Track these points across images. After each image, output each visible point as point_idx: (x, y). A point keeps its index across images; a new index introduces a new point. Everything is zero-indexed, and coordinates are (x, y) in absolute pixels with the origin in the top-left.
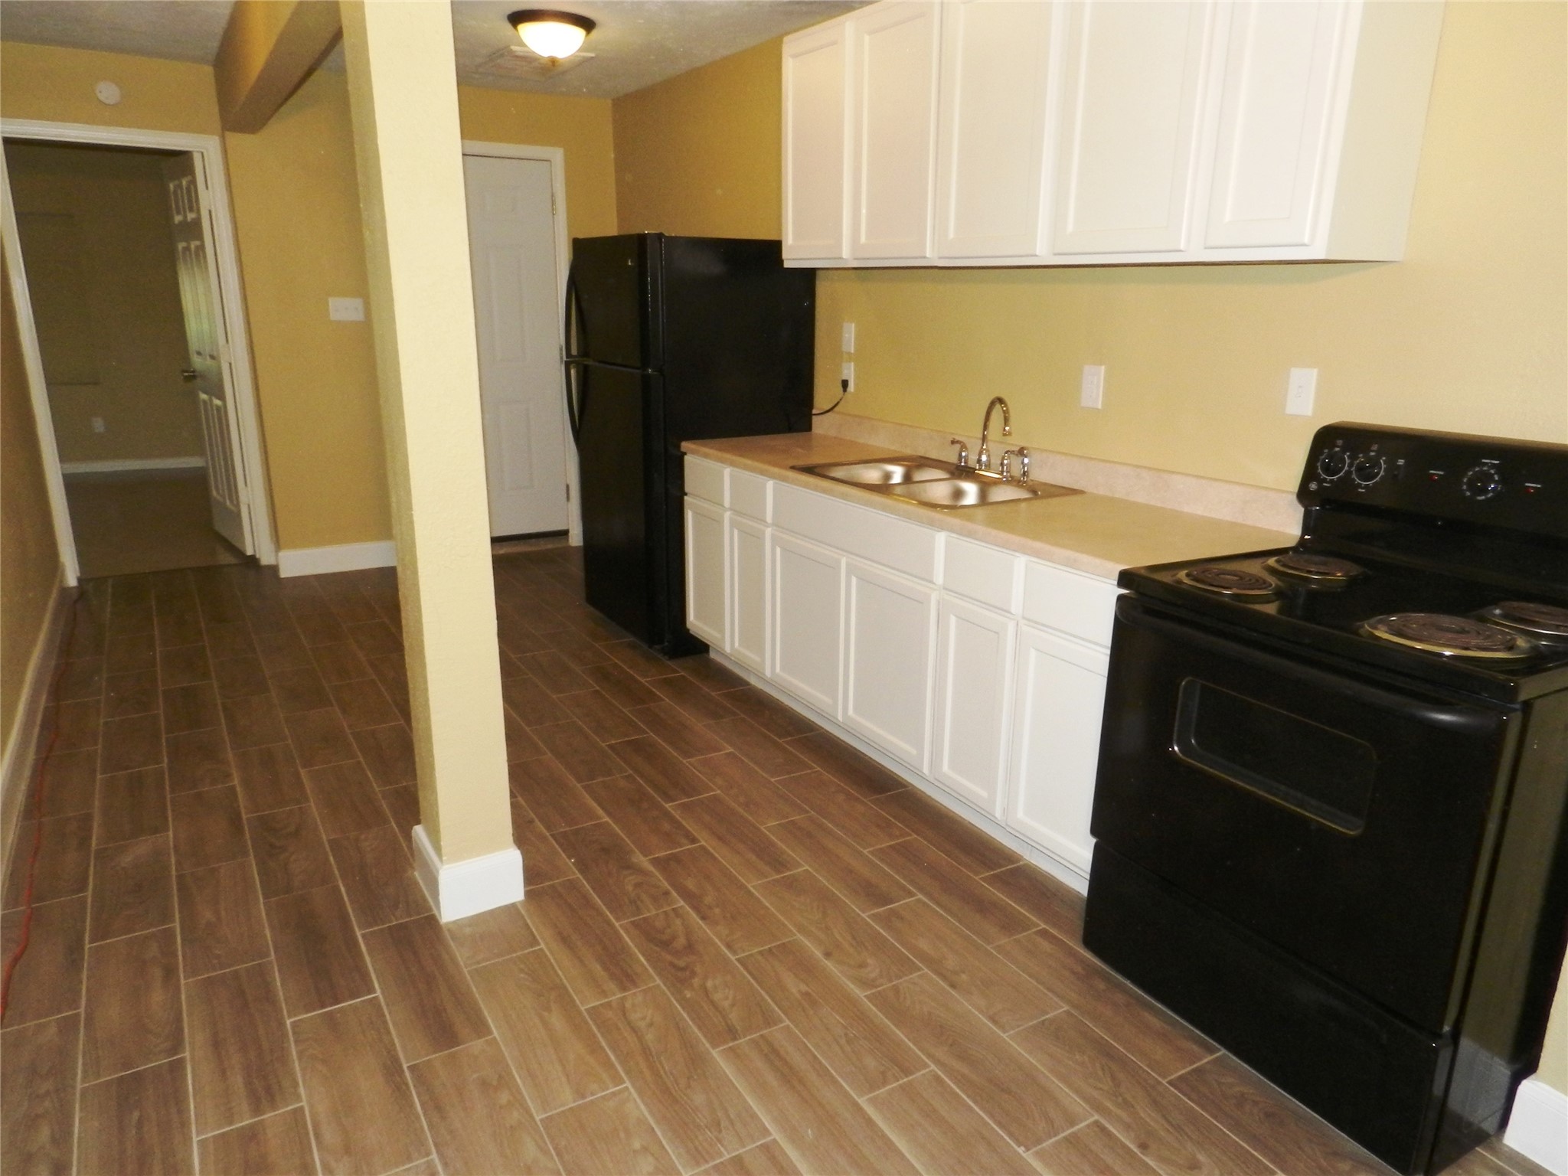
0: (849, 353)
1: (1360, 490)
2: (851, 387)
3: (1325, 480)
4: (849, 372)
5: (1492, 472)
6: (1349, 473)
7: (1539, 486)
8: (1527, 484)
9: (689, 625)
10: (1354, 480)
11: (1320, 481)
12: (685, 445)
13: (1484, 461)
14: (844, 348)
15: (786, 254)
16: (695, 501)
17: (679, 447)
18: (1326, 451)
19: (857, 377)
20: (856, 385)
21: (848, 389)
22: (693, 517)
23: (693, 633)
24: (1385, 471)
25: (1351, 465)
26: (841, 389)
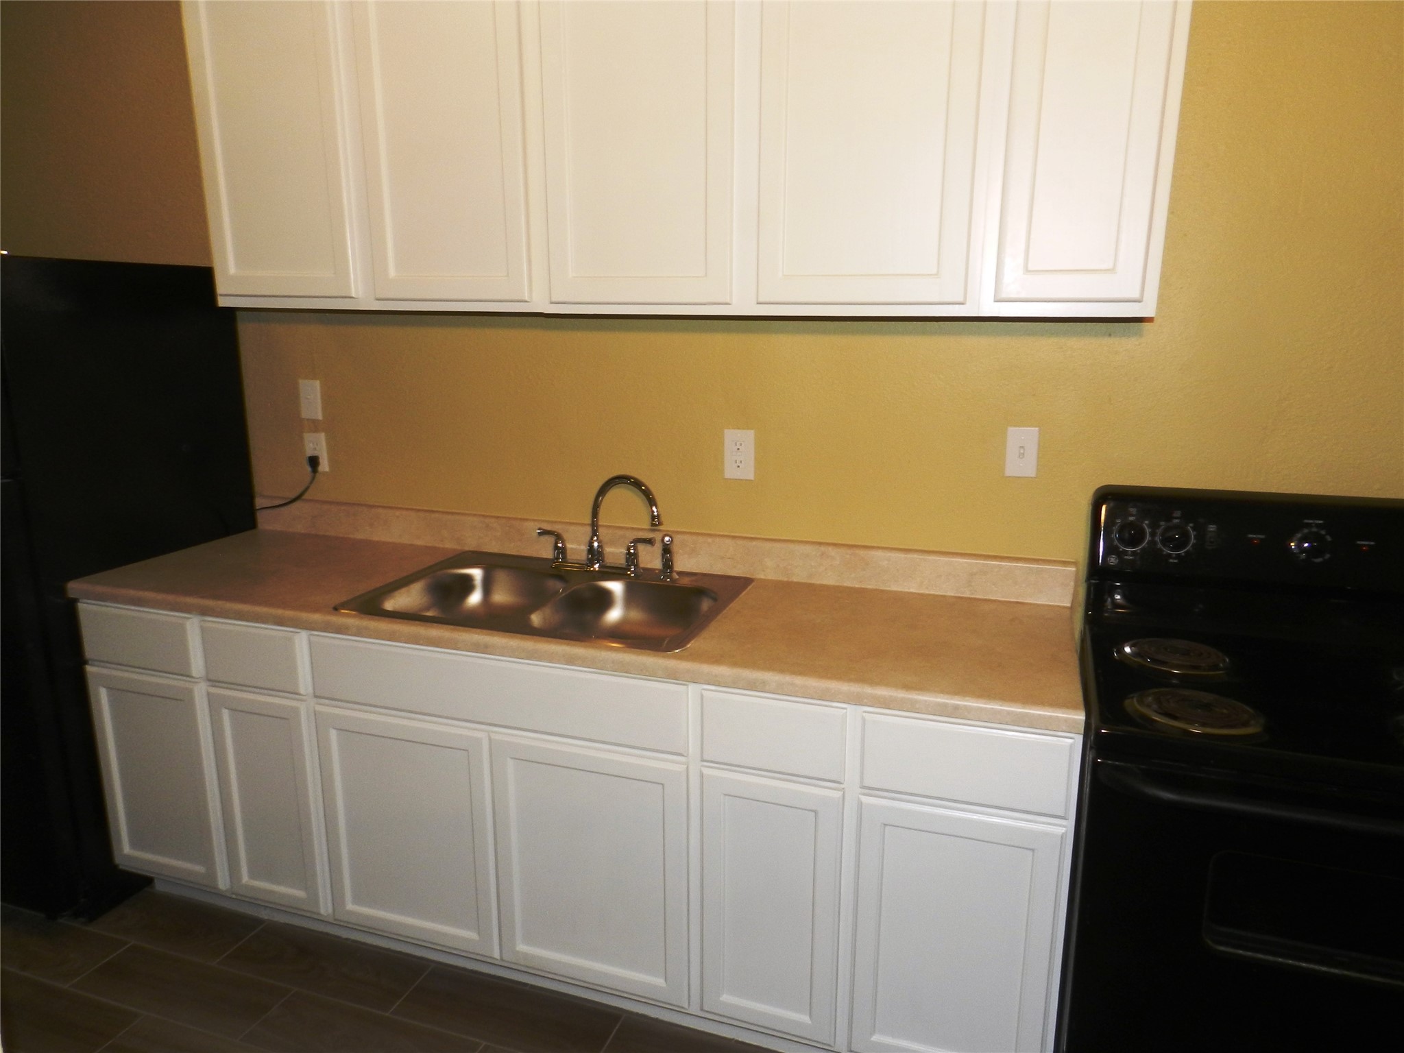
0: (314, 421)
1: (1171, 561)
2: (324, 466)
3: (1125, 553)
4: (317, 444)
5: (1323, 532)
6: (1152, 542)
7: (1372, 543)
8: (1359, 542)
9: (118, 860)
10: (1161, 550)
11: (1120, 555)
12: (74, 587)
13: (1306, 521)
14: (305, 414)
15: (222, 286)
16: (105, 671)
17: (62, 591)
18: (1119, 521)
19: (332, 450)
20: (332, 461)
21: (321, 469)
22: (109, 696)
23: (123, 868)
24: (1195, 538)
25: (1153, 534)
26: (309, 469)
